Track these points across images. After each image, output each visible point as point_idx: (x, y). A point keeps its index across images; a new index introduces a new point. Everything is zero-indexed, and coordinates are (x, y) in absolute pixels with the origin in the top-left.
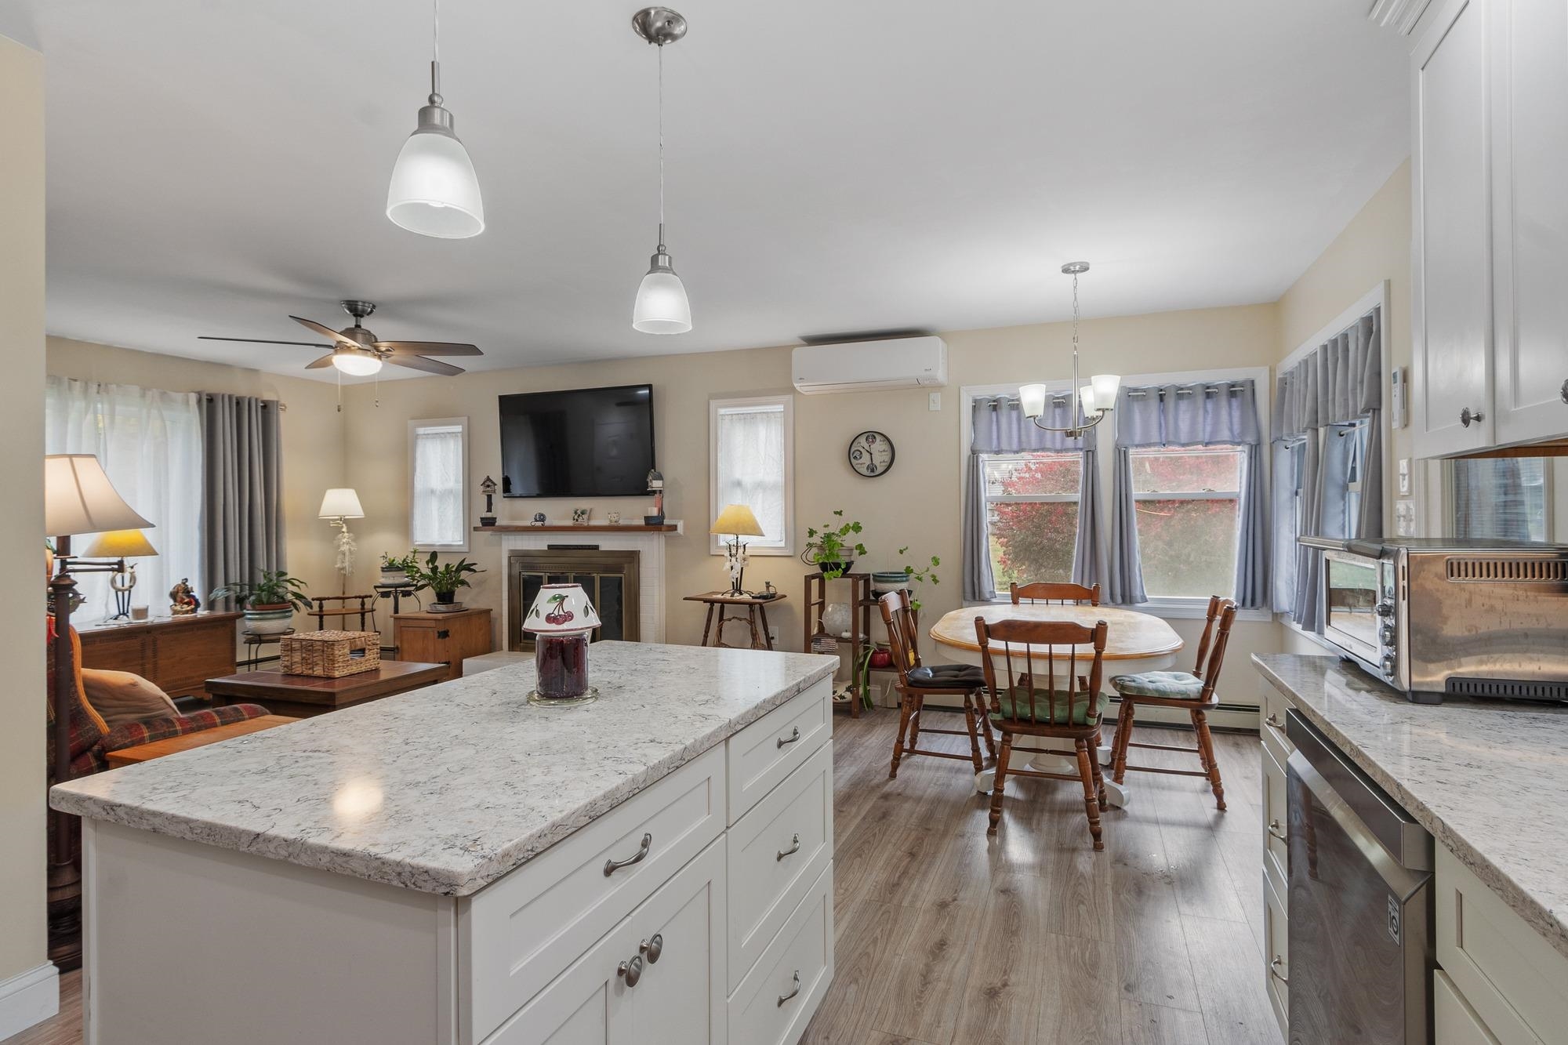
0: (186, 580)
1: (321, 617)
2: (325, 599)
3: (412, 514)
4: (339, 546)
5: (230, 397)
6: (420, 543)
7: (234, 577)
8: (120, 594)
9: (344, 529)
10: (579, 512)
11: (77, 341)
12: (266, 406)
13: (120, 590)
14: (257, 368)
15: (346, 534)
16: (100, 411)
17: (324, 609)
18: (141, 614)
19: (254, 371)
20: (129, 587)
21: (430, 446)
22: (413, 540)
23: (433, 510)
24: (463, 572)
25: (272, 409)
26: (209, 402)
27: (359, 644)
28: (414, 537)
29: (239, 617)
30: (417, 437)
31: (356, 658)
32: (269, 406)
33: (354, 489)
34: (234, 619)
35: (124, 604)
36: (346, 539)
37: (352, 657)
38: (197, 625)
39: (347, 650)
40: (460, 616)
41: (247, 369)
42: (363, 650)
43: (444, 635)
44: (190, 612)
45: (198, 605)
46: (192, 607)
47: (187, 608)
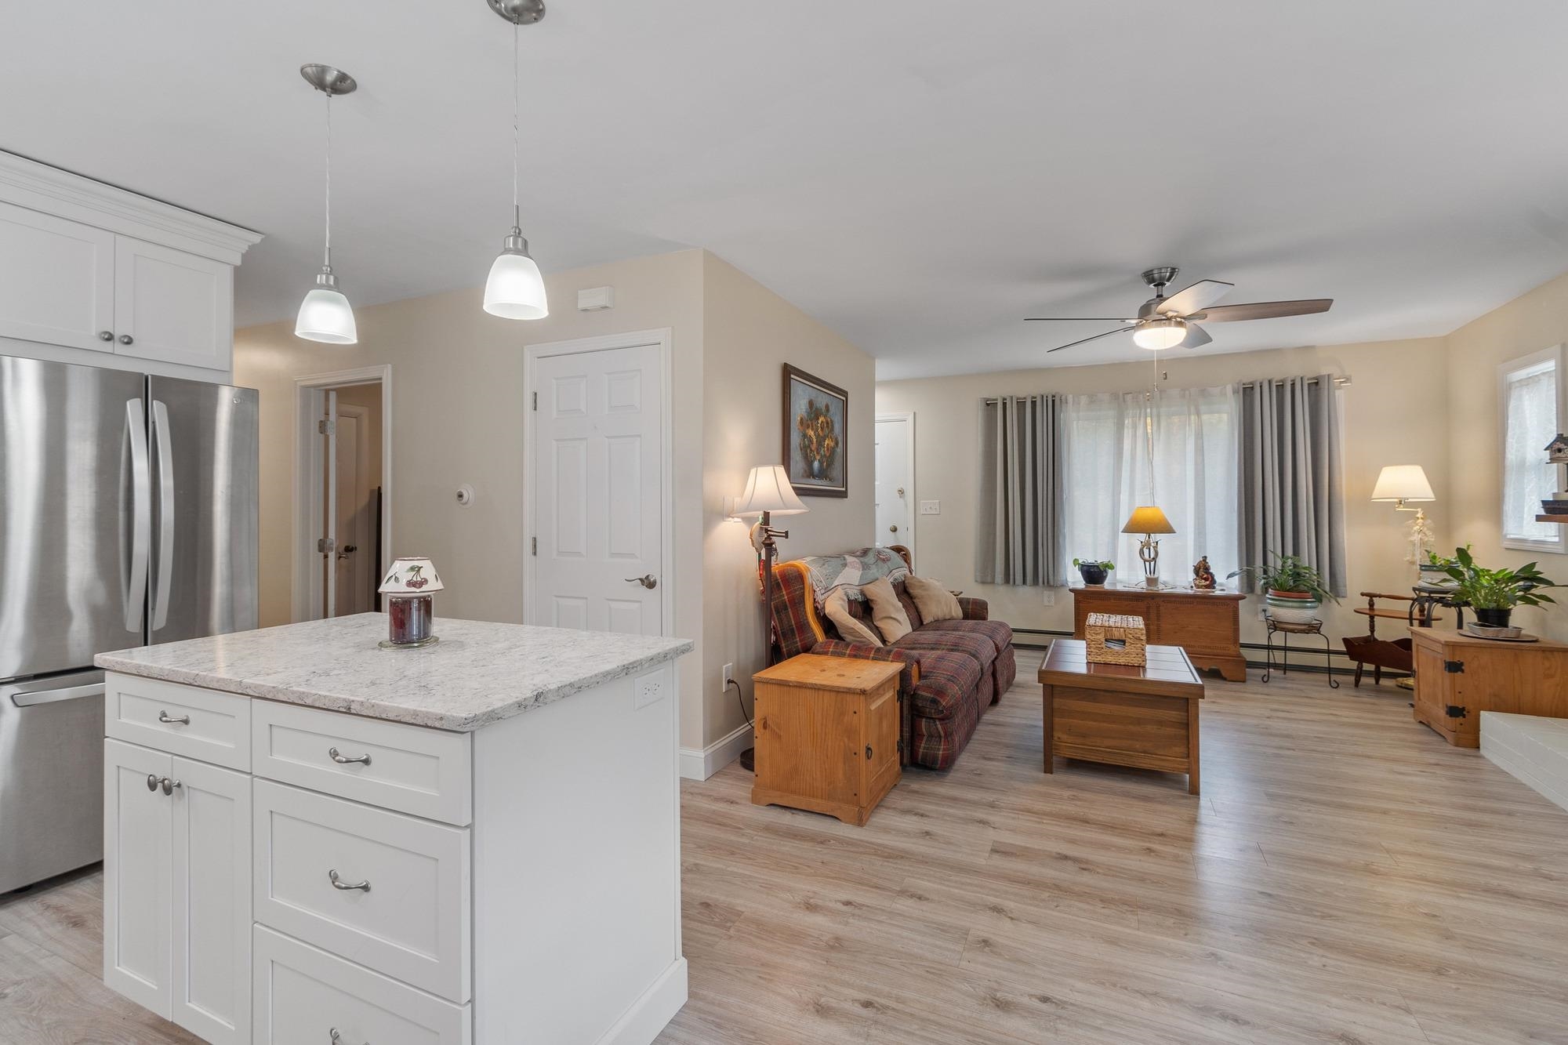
0: (1206, 557)
1: (1372, 618)
2: (1376, 596)
3: (1503, 496)
4: (1410, 534)
5: (1270, 382)
6: (1512, 536)
7: (1274, 562)
8: (1147, 563)
9: (1419, 515)
12: (1316, 385)
13: (1147, 561)
15: (1420, 521)
16: (1149, 414)
17: (1375, 607)
18: (1152, 581)
19: (1308, 349)
20: (1153, 559)
21: (1526, 397)
22: (1504, 532)
23: (1527, 490)
24: (1529, 583)
25: (1324, 385)
26: (1247, 391)
27: (1117, 634)
28: (1505, 529)
29: (1243, 598)
30: (1510, 386)
31: (1115, 648)
32: (1317, 383)
33: (1421, 466)
34: (1236, 599)
35: (1150, 573)
36: (1418, 527)
37: (1108, 646)
38: (1198, 600)
39: (1102, 637)
40: (1491, 647)
41: (1299, 348)
42: (1124, 642)
43: (1454, 667)
44: (1207, 587)
45: (1213, 582)
46: (1208, 582)
47: (1203, 583)
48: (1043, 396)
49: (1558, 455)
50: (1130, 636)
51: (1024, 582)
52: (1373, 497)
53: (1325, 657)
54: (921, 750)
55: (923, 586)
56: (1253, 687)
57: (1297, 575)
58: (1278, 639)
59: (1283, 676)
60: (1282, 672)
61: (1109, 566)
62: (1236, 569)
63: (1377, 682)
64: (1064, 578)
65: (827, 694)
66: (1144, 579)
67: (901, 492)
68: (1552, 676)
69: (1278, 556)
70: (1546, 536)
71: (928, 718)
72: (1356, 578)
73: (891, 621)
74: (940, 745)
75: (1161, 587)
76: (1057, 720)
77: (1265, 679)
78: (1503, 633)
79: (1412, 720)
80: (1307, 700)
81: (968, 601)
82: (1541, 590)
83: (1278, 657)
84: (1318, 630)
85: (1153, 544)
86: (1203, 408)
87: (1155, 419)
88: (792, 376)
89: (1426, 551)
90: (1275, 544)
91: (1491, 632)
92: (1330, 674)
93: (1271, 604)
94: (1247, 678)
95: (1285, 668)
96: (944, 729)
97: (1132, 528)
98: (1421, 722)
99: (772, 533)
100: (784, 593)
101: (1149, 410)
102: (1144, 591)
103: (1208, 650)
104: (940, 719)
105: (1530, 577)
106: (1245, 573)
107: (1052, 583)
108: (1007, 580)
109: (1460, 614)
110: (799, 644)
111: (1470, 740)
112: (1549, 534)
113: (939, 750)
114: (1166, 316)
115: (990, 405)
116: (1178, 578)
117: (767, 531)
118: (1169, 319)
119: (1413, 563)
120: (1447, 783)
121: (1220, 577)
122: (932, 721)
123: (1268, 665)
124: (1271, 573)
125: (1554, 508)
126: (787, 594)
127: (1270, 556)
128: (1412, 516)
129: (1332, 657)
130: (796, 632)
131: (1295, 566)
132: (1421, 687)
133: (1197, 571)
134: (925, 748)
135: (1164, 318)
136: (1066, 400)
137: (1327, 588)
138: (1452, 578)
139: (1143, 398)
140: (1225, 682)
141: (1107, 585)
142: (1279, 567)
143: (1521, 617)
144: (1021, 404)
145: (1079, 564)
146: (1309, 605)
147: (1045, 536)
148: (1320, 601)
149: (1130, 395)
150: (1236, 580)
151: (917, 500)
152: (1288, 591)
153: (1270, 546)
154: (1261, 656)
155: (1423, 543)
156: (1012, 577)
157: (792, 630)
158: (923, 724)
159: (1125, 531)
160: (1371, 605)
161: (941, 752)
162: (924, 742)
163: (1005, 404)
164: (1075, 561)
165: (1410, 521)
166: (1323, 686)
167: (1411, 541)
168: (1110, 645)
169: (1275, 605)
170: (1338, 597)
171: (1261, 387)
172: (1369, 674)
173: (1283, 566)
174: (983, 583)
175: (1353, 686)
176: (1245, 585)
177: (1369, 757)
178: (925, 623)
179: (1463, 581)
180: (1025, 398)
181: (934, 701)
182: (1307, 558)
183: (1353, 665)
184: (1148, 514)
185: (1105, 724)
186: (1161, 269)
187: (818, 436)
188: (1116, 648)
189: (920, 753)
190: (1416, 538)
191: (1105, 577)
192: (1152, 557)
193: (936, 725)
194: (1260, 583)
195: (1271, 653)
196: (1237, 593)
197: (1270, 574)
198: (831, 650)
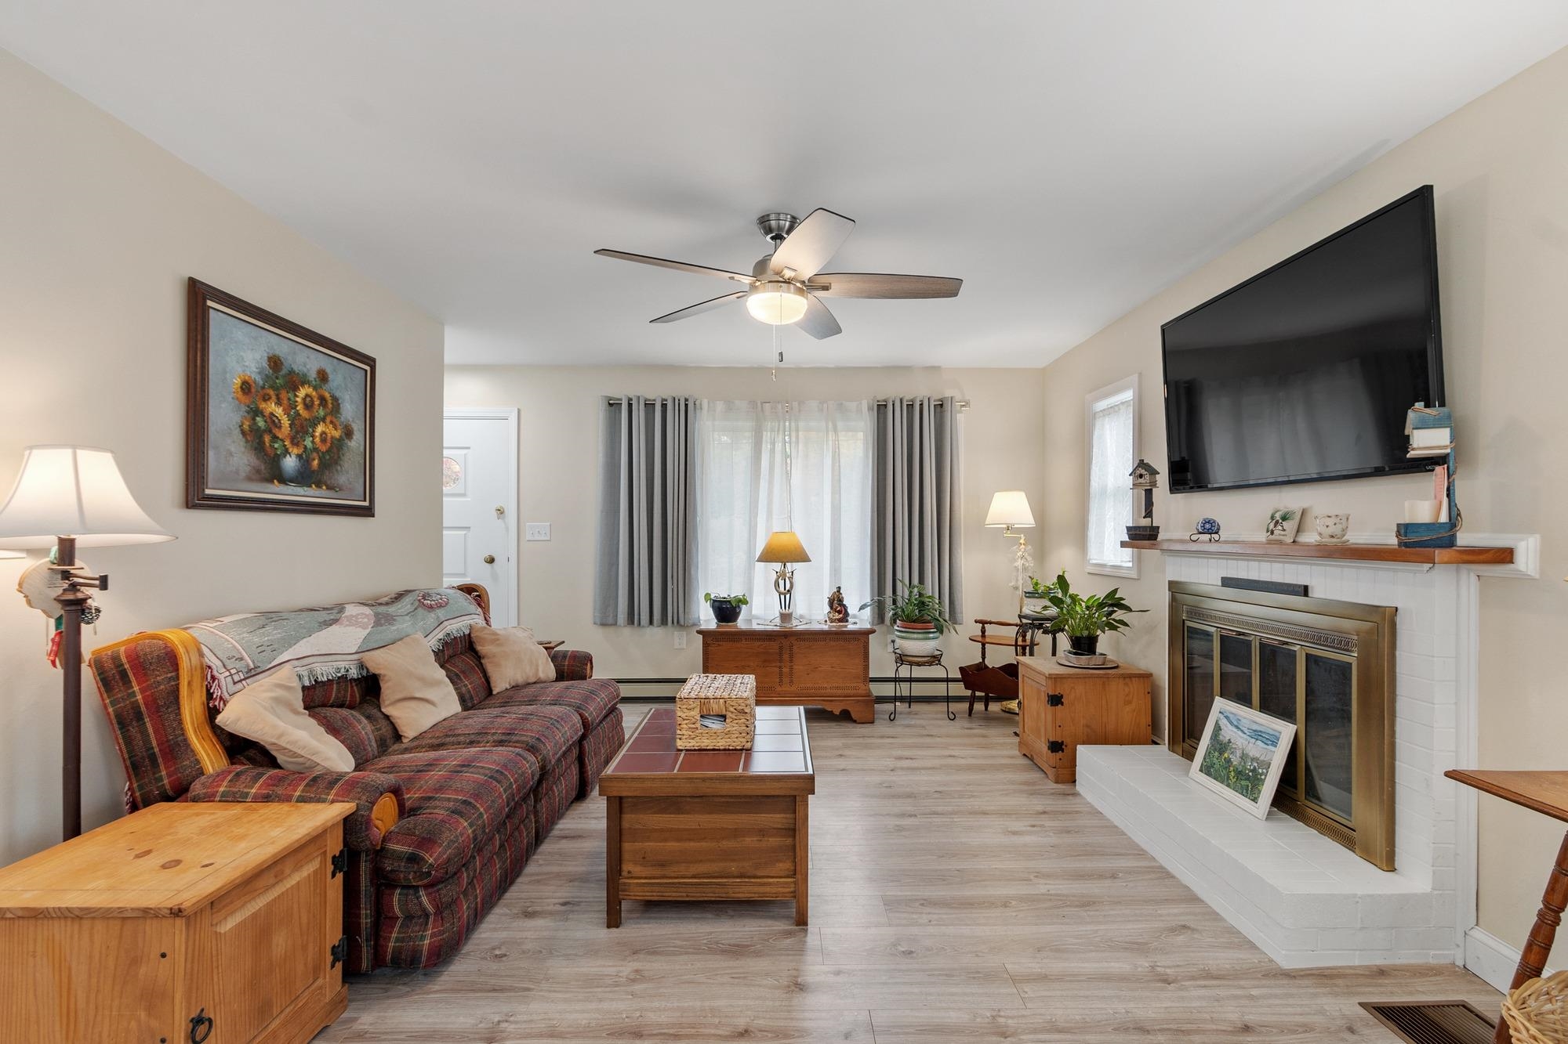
0: (839, 588)
1: (983, 645)
2: (987, 623)
3: (1088, 521)
4: (1015, 560)
5: (901, 400)
6: (1094, 562)
7: (903, 591)
8: (782, 597)
9: (1022, 540)
10: (1278, 516)
11: (751, 369)
13: (783, 594)
14: (936, 365)
15: (1023, 546)
16: (787, 429)
17: (986, 634)
18: (785, 617)
19: (934, 369)
20: (788, 591)
21: (1107, 426)
22: (1088, 558)
23: (1108, 516)
24: (1111, 609)
25: (947, 407)
26: (881, 408)
27: (716, 707)
28: (1089, 554)
29: (873, 632)
30: (1094, 416)
31: (713, 726)
32: (941, 405)
33: (1024, 491)
34: (866, 633)
35: (785, 608)
36: (1021, 553)
37: (705, 724)
38: (830, 636)
39: (696, 713)
40: (1085, 677)
41: (927, 367)
42: (724, 717)
43: (1055, 700)
44: (840, 620)
45: (846, 614)
46: (841, 616)
47: (837, 616)
48: (674, 398)
49: (1140, 480)
50: (732, 709)
51: (651, 622)
52: (987, 523)
53: (943, 685)
54: (391, 944)
55: (498, 640)
56: (881, 727)
57: (922, 605)
58: (904, 671)
59: (908, 710)
60: (907, 705)
61: (742, 601)
62: (868, 600)
63: (986, 709)
64: (697, 616)
65: (99, 926)
66: (778, 615)
67: (500, 512)
68: (1130, 702)
69: (906, 586)
70: (1122, 561)
71: (404, 887)
72: (971, 607)
73: (413, 704)
74: (425, 930)
75: (795, 622)
76: (626, 846)
77: (892, 716)
78: (1095, 660)
79: (1017, 752)
80: (928, 740)
81: (564, 654)
82: (1119, 614)
83: (904, 689)
84: (939, 661)
85: (788, 575)
86: (840, 424)
87: (794, 434)
88: (210, 303)
89: (1030, 577)
90: (903, 573)
91: (1084, 660)
92: (948, 702)
93: (899, 637)
94: (876, 716)
95: (910, 700)
96: (432, 901)
97: (768, 556)
98: (1024, 755)
99: (82, 581)
100: (136, 688)
101: (787, 424)
102: (778, 628)
103: (839, 692)
104: (426, 887)
105: (1114, 602)
106: (876, 604)
107: (682, 622)
108: (631, 619)
109: (1054, 639)
110: (166, 781)
111: (1067, 775)
112: (1124, 560)
113: (423, 938)
114: (782, 277)
115: (613, 405)
116: (812, 613)
117: (66, 575)
118: (788, 282)
119: (1016, 588)
120: (1054, 840)
121: (852, 609)
122: (411, 892)
123: (894, 699)
124: (900, 603)
125: (1136, 534)
126: (142, 691)
127: (899, 585)
128: (1016, 541)
129: (951, 685)
130: (160, 760)
131: (921, 595)
132: (1026, 720)
133: (831, 604)
134: (397, 940)
135: (781, 279)
136: (701, 404)
137: (947, 617)
138: (1052, 605)
139: (782, 408)
140: (855, 725)
141: (741, 623)
142: (906, 595)
143: (1105, 642)
144: (649, 406)
145: (711, 599)
146: (931, 635)
147: (675, 567)
148: (941, 632)
149: (768, 404)
150: (868, 611)
151: (522, 521)
152: (914, 622)
153: (899, 576)
154: (888, 690)
155: (1025, 569)
156: (636, 617)
157: (153, 758)
158: (396, 899)
159: (760, 560)
160: (983, 631)
161: (427, 942)
162: (396, 929)
163: (630, 405)
164: (707, 597)
165: (1015, 548)
166: (943, 719)
167: (1016, 567)
168: (707, 722)
169: (902, 638)
170: (956, 624)
171: (893, 405)
172: (980, 699)
173: (910, 596)
174: (603, 625)
175: (967, 715)
176: (877, 616)
177: (985, 813)
178: (494, 693)
179: (1062, 609)
180: (654, 400)
181: (413, 859)
182: (930, 589)
183: (968, 693)
184: (784, 540)
185: (692, 844)
186: (779, 214)
187: (294, 419)
188: (715, 725)
189: (390, 950)
190: (1019, 563)
191: (739, 613)
192: (787, 589)
193: (418, 898)
194: (889, 614)
195: (898, 686)
196: (869, 626)
197: (898, 604)
198: (222, 789)
